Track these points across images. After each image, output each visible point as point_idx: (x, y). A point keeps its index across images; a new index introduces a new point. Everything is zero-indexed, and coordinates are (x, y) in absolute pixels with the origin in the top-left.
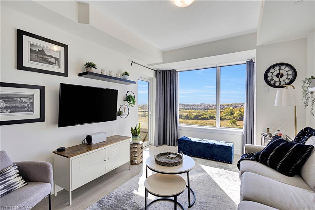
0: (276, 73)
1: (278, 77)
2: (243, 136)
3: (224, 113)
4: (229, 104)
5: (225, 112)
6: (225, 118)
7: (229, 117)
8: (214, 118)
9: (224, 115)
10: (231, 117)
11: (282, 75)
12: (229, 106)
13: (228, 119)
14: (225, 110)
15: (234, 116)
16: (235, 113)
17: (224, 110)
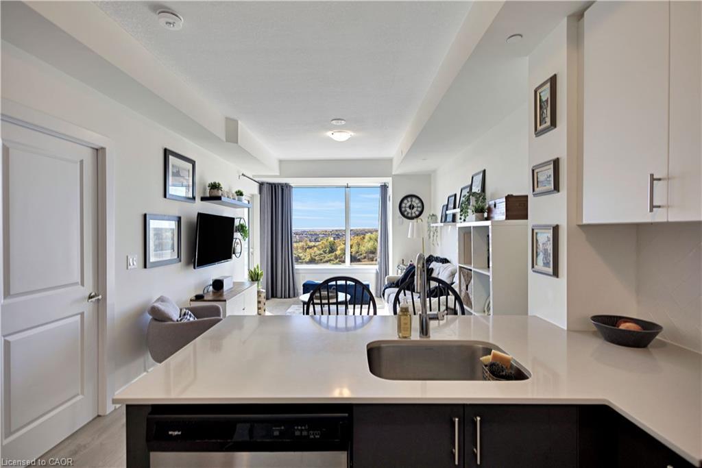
0: (408, 204)
1: (410, 208)
2: (377, 273)
3: (319, 249)
4: (326, 231)
5: (320, 247)
6: (321, 260)
7: (328, 256)
8: (300, 259)
9: (318, 252)
10: (332, 256)
11: (413, 207)
12: (326, 234)
13: (325, 260)
14: (321, 243)
15: (336, 255)
16: (339, 248)
17: (317, 243)
